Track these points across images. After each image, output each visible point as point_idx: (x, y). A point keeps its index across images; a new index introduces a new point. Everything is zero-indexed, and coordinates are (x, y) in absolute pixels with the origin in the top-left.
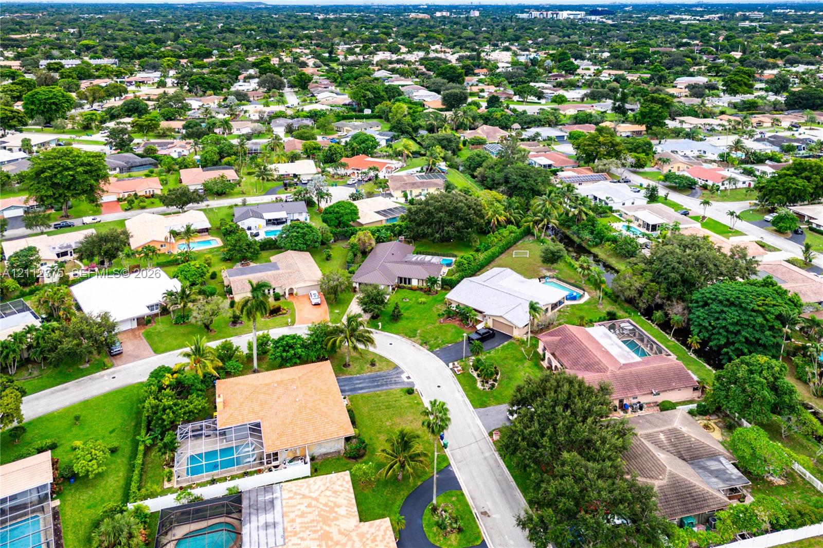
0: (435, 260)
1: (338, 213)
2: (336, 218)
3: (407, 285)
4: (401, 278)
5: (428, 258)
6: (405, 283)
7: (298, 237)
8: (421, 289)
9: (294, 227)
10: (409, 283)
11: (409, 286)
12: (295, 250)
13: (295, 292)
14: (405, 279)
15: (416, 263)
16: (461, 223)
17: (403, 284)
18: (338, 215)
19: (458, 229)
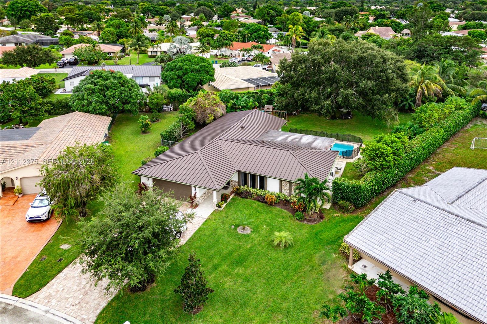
0: (321, 143)
1: (181, 68)
2: (179, 77)
3: (257, 191)
4: (245, 175)
5: (307, 139)
6: (254, 186)
7: (93, 91)
8: (285, 203)
9: (94, 76)
10: (262, 187)
11: (260, 192)
12: (89, 112)
13: (17, 184)
14: (253, 177)
15: (284, 146)
16: (370, 84)
17: (248, 188)
18: (180, 73)
19: (363, 93)
